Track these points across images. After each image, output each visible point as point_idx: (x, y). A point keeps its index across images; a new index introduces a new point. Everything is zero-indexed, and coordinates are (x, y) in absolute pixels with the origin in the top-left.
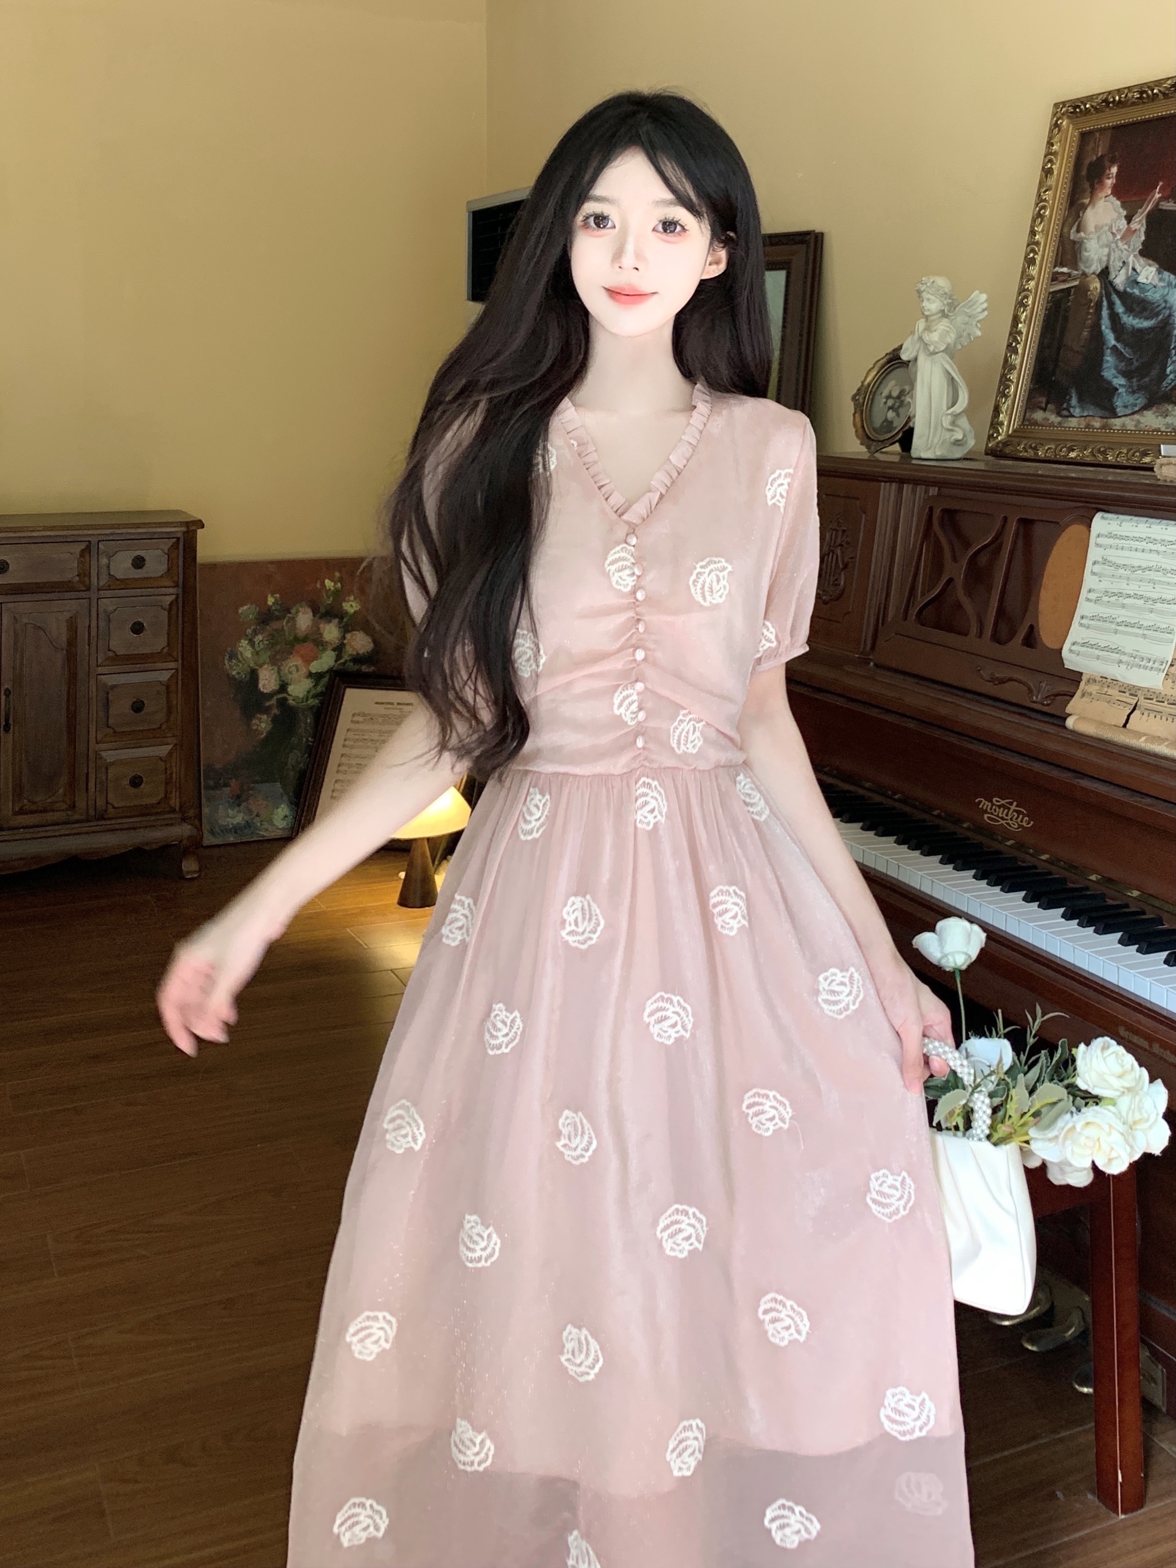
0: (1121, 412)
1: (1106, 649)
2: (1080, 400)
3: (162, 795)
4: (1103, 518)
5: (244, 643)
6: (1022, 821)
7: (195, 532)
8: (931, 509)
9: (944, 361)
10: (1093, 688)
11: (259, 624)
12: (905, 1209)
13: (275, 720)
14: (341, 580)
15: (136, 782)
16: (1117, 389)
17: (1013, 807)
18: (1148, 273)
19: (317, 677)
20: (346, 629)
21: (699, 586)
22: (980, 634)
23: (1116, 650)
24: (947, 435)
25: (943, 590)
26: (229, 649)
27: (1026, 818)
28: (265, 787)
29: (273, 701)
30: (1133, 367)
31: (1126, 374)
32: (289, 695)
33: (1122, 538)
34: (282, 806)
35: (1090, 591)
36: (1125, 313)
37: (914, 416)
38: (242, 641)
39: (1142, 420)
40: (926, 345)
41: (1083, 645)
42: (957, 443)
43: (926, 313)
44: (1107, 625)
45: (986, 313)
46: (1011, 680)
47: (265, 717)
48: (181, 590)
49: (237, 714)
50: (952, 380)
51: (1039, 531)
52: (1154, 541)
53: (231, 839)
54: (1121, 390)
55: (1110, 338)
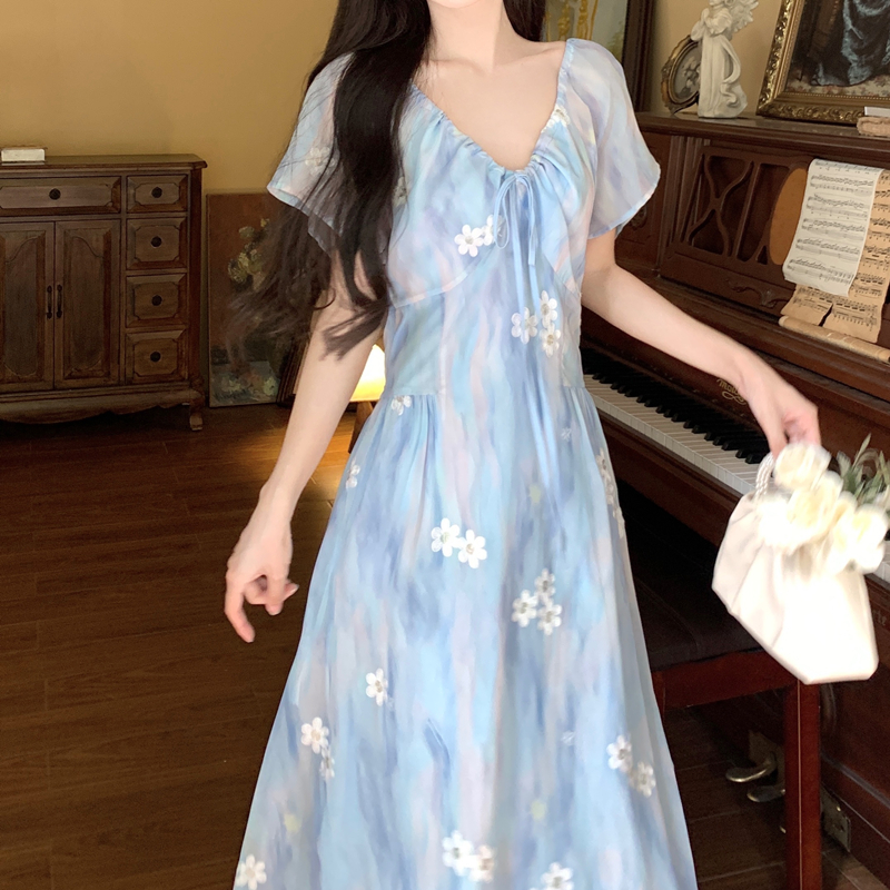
0: (852, 81)
1: (811, 265)
2: (825, 72)
3: (175, 368)
4: (817, 164)
5: (243, 255)
7: (200, 170)
8: (703, 156)
9: (722, 42)
10: (802, 296)
15: (155, 357)
16: (851, 64)
22: (730, 254)
23: (819, 267)
24: (725, 98)
25: (710, 218)
28: (258, 364)
30: (863, 47)
31: (858, 52)
34: (271, 379)
35: (805, 220)
36: (860, 4)
37: (700, 84)
38: (242, 253)
39: (867, 88)
40: (708, 29)
41: (798, 262)
42: (732, 105)
43: (711, 4)
44: (815, 246)
45: (757, 4)
46: (748, 288)
48: (189, 213)
50: (729, 59)
51: (775, 173)
52: (850, 182)
53: (231, 403)
54: (854, 65)
55: (849, 23)
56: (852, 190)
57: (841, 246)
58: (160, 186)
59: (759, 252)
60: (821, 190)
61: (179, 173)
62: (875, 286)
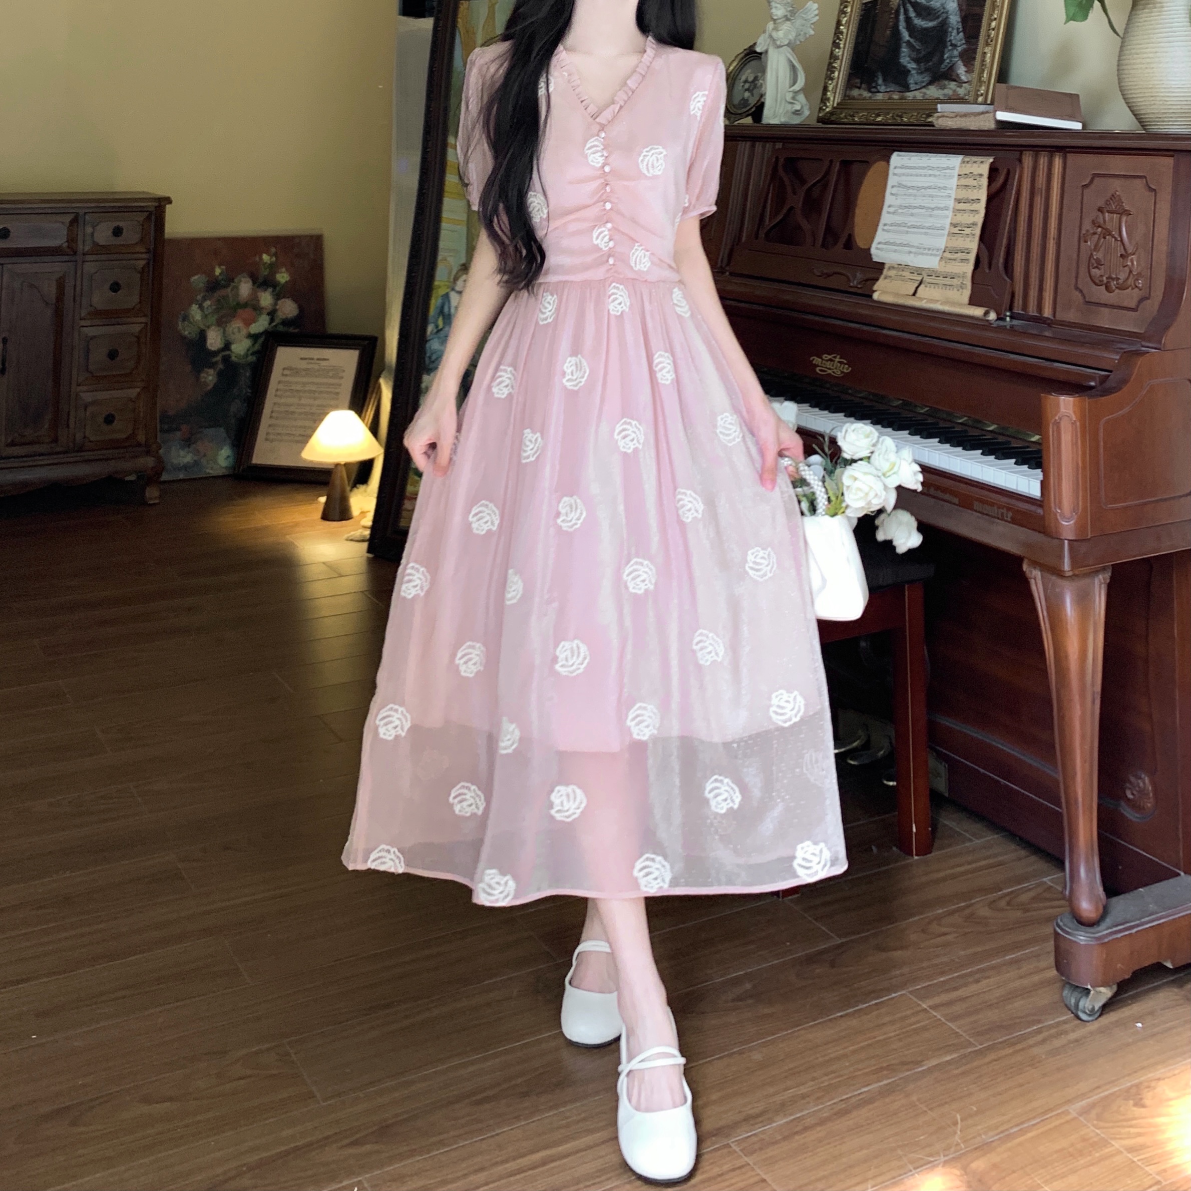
0: (912, 87)
1: (901, 245)
2: (884, 80)
3: (130, 432)
4: (898, 155)
5: (195, 307)
6: (843, 368)
7: (163, 206)
8: (777, 159)
9: (787, 52)
10: (892, 273)
11: (207, 291)
12: (771, 572)
13: (220, 374)
14: (275, 255)
15: (109, 419)
16: (909, 71)
17: (837, 360)
19: (254, 337)
20: (278, 297)
21: (645, 163)
22: (814, 244)
23: (907, 245)
24: (789, 107)
25: (787, 215)
26: (183, 312)
27: (847, 366)
28: (211, 431)
29: (219, 358)
30: (921, 55)
31: (917, 61)
32: (232, 352)
33: (911, 168)
34: (226, 448)
35: (889, 206)
36: (915, 17)
37: (765, 94)
38: (194, 305)
39: (928, 92)
40: (774, 40)
41: (886, 243)
42: (797, 113)
43: (775, 18)
44: (901, 228)
45: (817, 18)
46: (834, 273)
47: (211, 371)
48: (152, 256)
49: (188, 368)
50: (793, 68)
51: (855, 168)
52: (932, 168)
53: (181, 476)
54: (913, 72)
55: (906, 35)
56: (935, 176)
57: (927, 225)
58: (121, 224)
59: (843, 240)
60: (904, 178)
61: (141, 210)
62: (963, 256)
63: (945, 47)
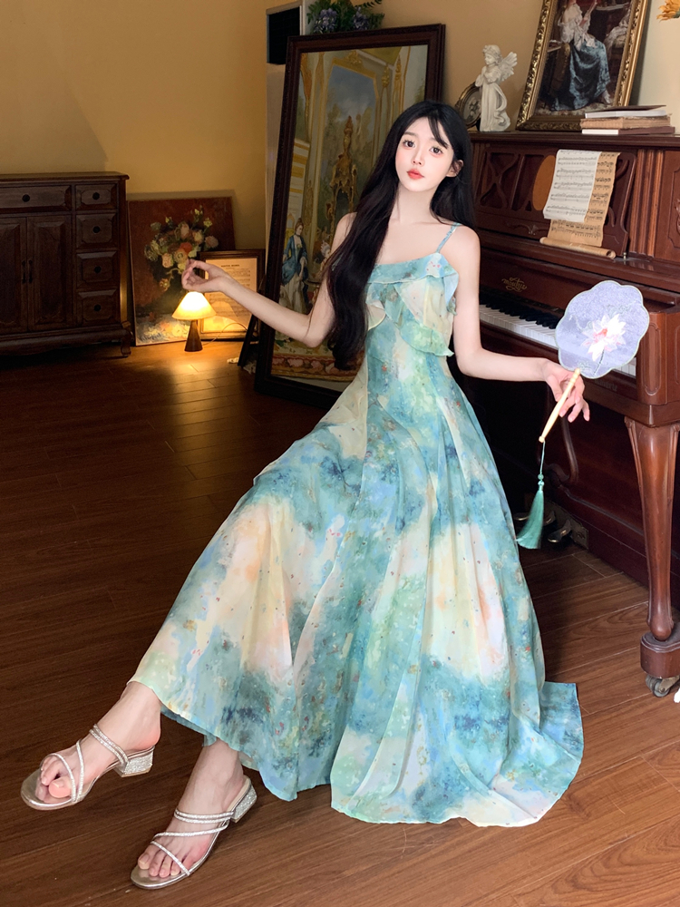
0: (576, 107)
2: (560, 103)
4: (562, 151)
5: (154, 242)
6: (522, 287)
7: (124, 181)
9: (495, 87)
11: (161, 232)
13: (172, 282)
14: (203, 210)
15: (97, 308)
16: (575, 97)
17: (518, 281)
18: (591, 42)
20: (205, 235)
22: (507, 208)
24: (496, 121)
26: (146, 245)
27: (524, 286)
29: (171, 272)
30: (583, 87)
31: (580, 91)
33: (568, 159)
35: (556, 183)
36: (580, 61)
37: (481, 113)
40: (487, 79)
41: (552, 207)
42: (501, 124)
43: (488, 64)
44: (562, 197)
45: (516, 63)
46: (519, 226)
47: (166, 280)
48: (118, 211)
49: (152, 279)
50: (499, 96)
51: (534, 160)
54: (577, 98)
55: (574, 74)
56: (584, 164)
57: (578, 195)
58: (98, 191)
59: (526, 204)
60: (565, 166)
61: (110, 183)
62: (599, 215)
63: (598, 81)
